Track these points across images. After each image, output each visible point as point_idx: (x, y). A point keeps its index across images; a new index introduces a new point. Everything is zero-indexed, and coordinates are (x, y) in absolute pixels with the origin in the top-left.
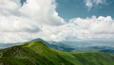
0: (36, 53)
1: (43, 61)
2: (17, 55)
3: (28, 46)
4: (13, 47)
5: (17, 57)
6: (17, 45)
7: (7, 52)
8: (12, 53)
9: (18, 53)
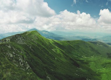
0: (32, 40)
1: (38, 47)
2: (18, 41)
3: (26, 35)
4: (16, 35)
5: (18, 42)
6: (18, 33)
7: (12, 39)
8: (15, 40)
9: (19, 40)
